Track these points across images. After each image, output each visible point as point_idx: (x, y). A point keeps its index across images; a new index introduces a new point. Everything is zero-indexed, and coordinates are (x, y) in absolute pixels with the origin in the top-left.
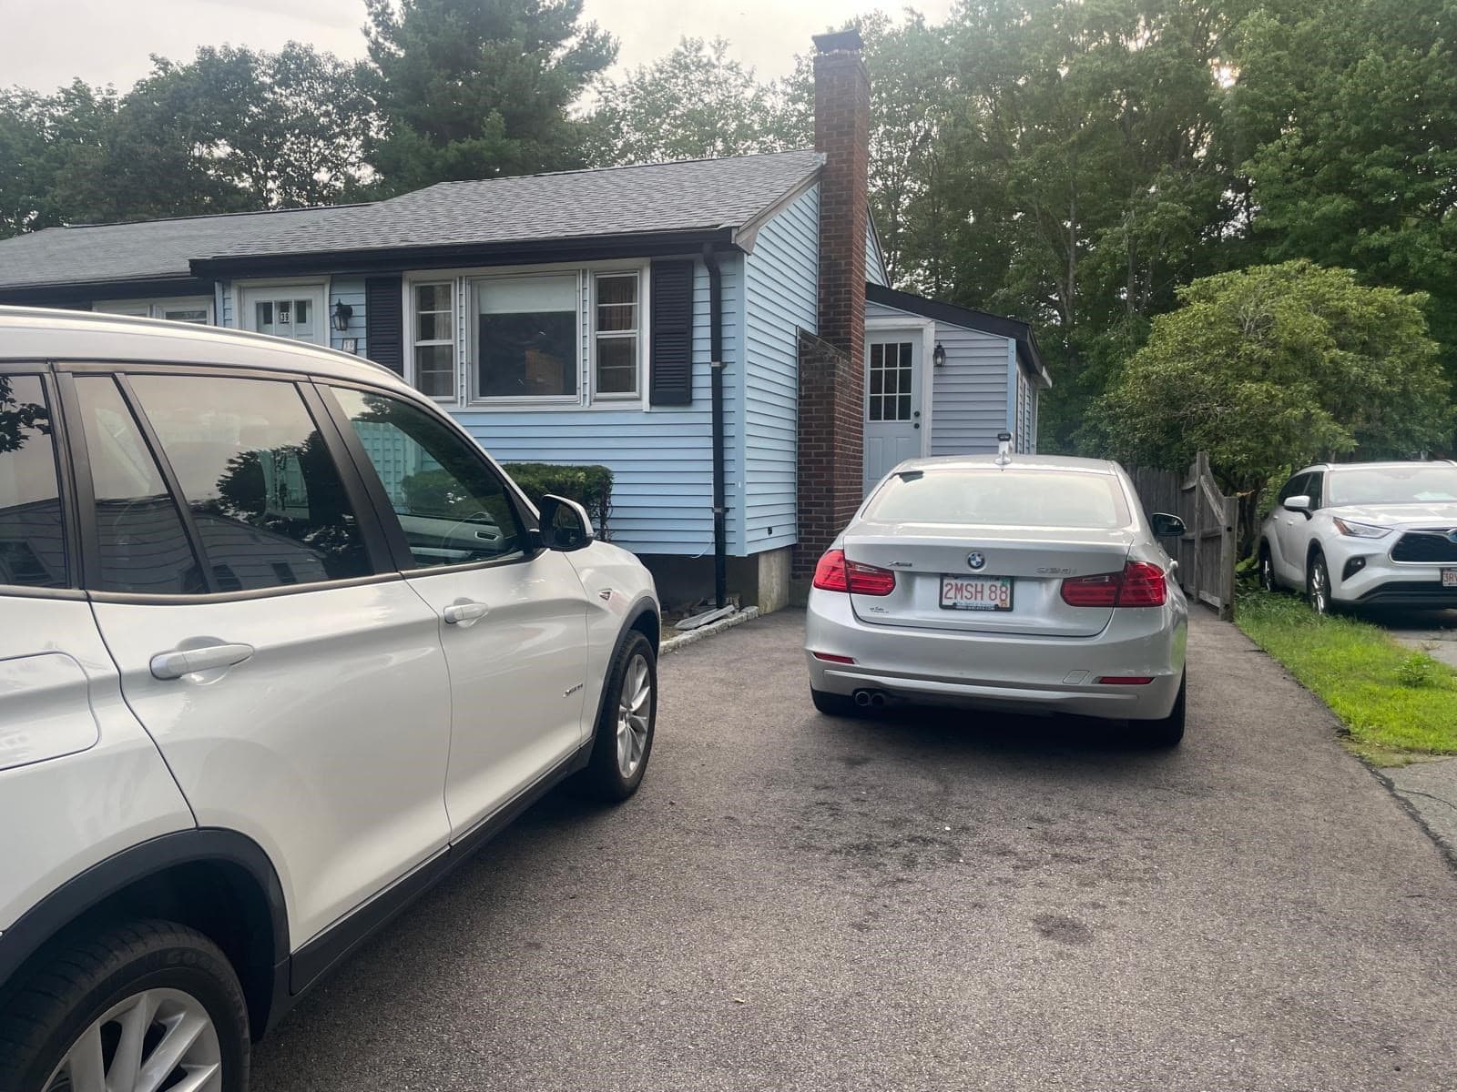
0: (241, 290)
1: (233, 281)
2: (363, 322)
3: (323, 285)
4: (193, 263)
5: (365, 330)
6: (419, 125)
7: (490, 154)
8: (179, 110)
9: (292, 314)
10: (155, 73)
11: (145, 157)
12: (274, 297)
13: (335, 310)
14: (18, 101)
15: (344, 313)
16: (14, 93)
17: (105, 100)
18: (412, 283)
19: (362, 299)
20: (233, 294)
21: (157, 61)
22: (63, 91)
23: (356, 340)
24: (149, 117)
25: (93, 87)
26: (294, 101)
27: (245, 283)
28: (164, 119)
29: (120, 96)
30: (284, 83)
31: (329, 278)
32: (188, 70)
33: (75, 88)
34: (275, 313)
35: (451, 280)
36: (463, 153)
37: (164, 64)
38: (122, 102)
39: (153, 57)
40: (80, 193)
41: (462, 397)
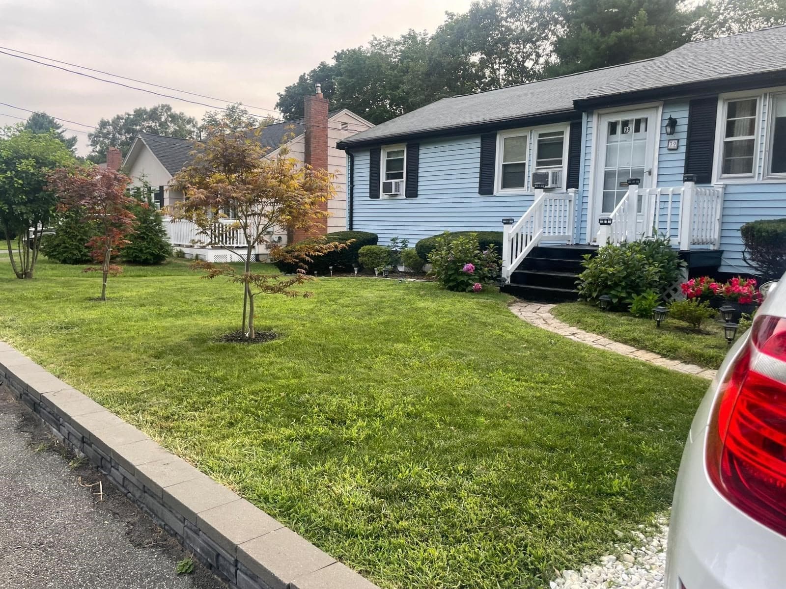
0: (599, 115)
1: (595, 111)
2: (685, 128)
3: (657, 107)
4: (576, 103)
5: (686, 133)
6: (592, 26)
7: (637, 36)
8: (461, 38)
9: (632, 127)
10: (447, 21)
11: (445, 64)
12: (620, 118)
13: (667, 122)
14: (384, 44)
15: (673, 123)
16: (383, 40)
17: (422, 39)
18: (725, 100)
19: (686, 114)
20: (595, 118)
21: (448, 14)
22: (403, 37)
23: (678, 140)
24: (447, 43)
25: (417, 32)
26: (517, 25)
27: (601, 112)
28: (453, 45)
29: (429, 36)
30: (512, 16)
31: (662, 102)
32: (464, 17)
33: (409, 34)
34: (619, 129)
35: (758, 96)
36: (620, 39)
37: (451, 15)
38: (432, 38)
39: (446, 13)
40: (415, 86)
41: (759, 174)
